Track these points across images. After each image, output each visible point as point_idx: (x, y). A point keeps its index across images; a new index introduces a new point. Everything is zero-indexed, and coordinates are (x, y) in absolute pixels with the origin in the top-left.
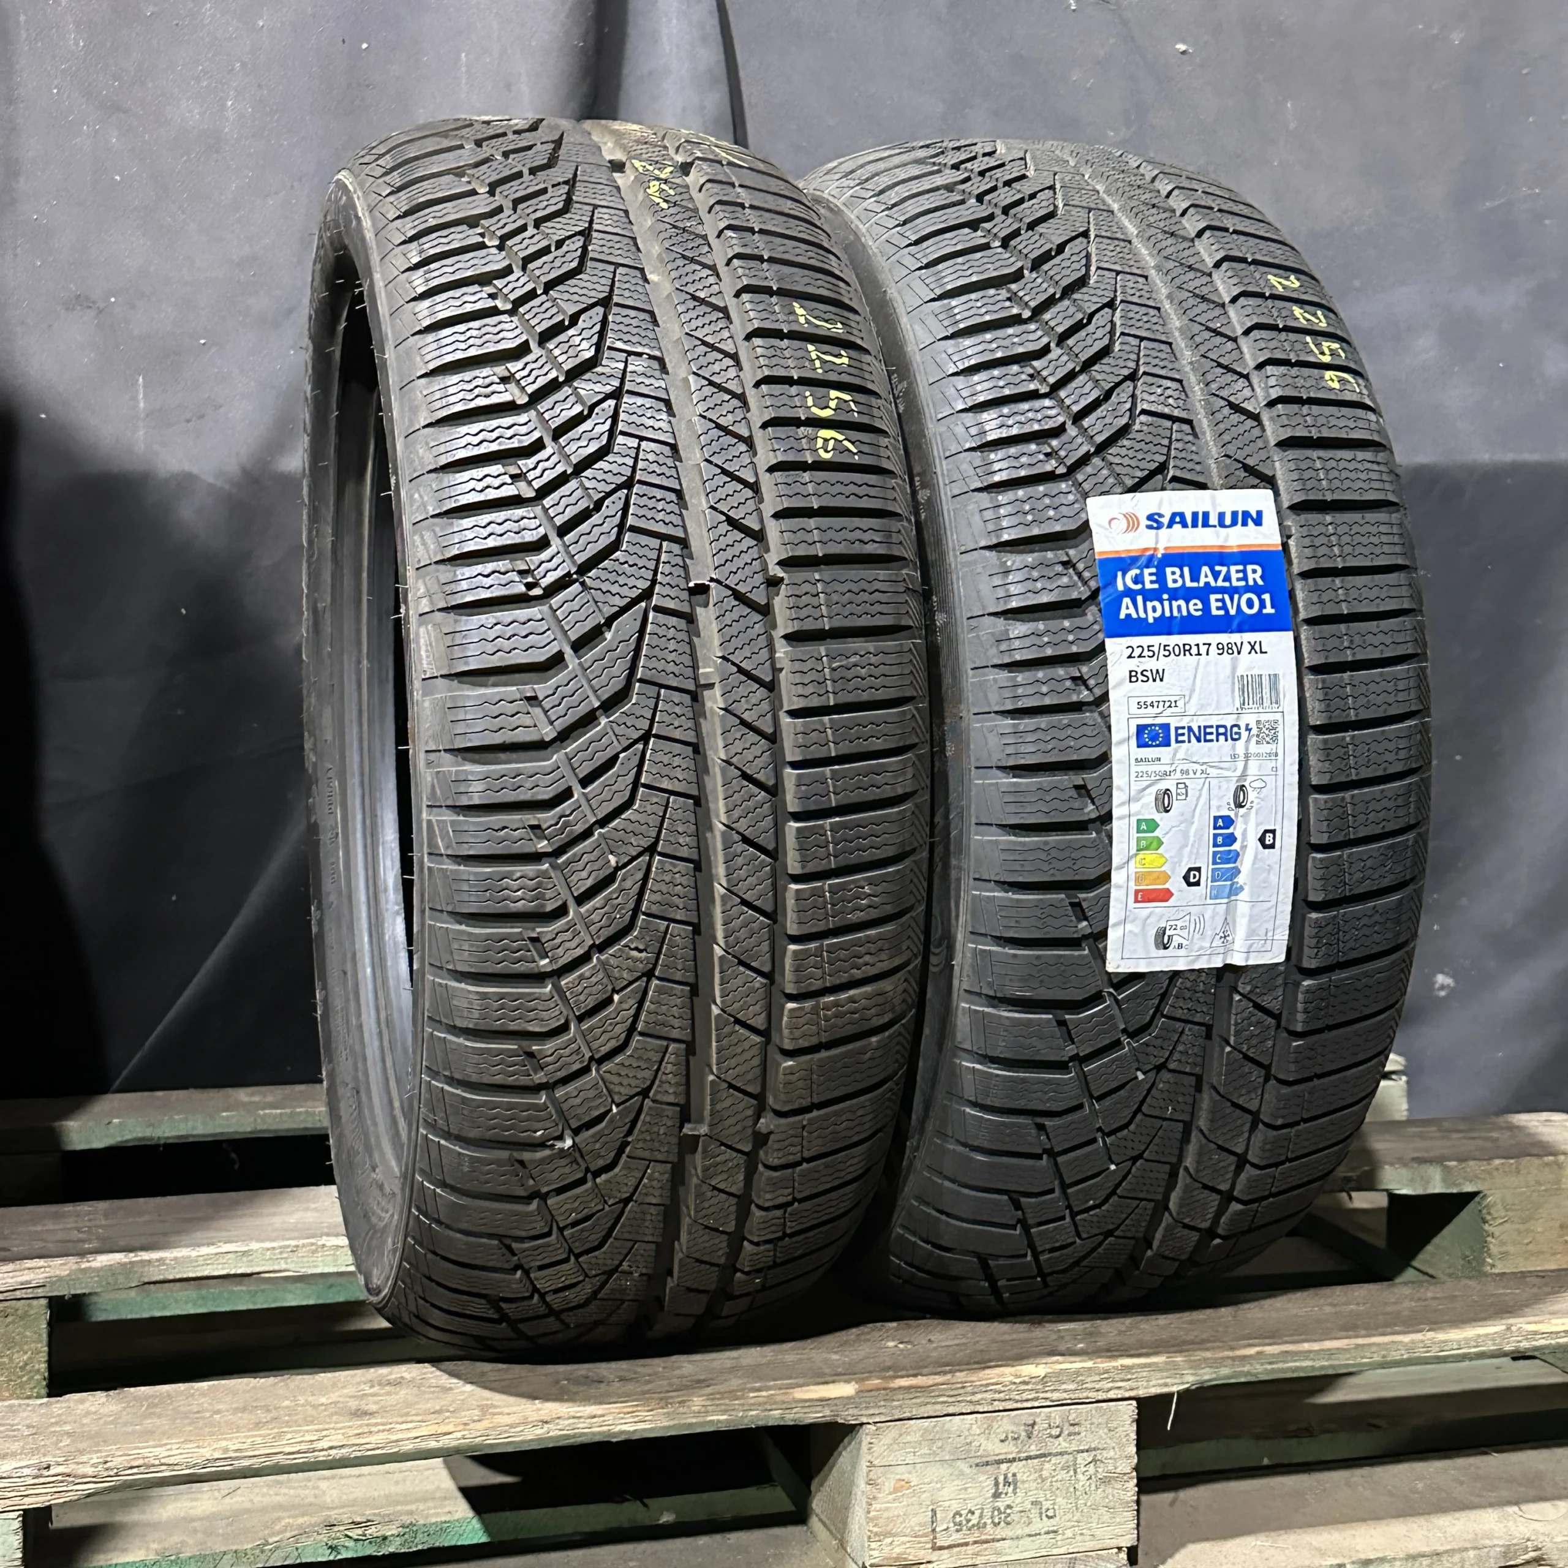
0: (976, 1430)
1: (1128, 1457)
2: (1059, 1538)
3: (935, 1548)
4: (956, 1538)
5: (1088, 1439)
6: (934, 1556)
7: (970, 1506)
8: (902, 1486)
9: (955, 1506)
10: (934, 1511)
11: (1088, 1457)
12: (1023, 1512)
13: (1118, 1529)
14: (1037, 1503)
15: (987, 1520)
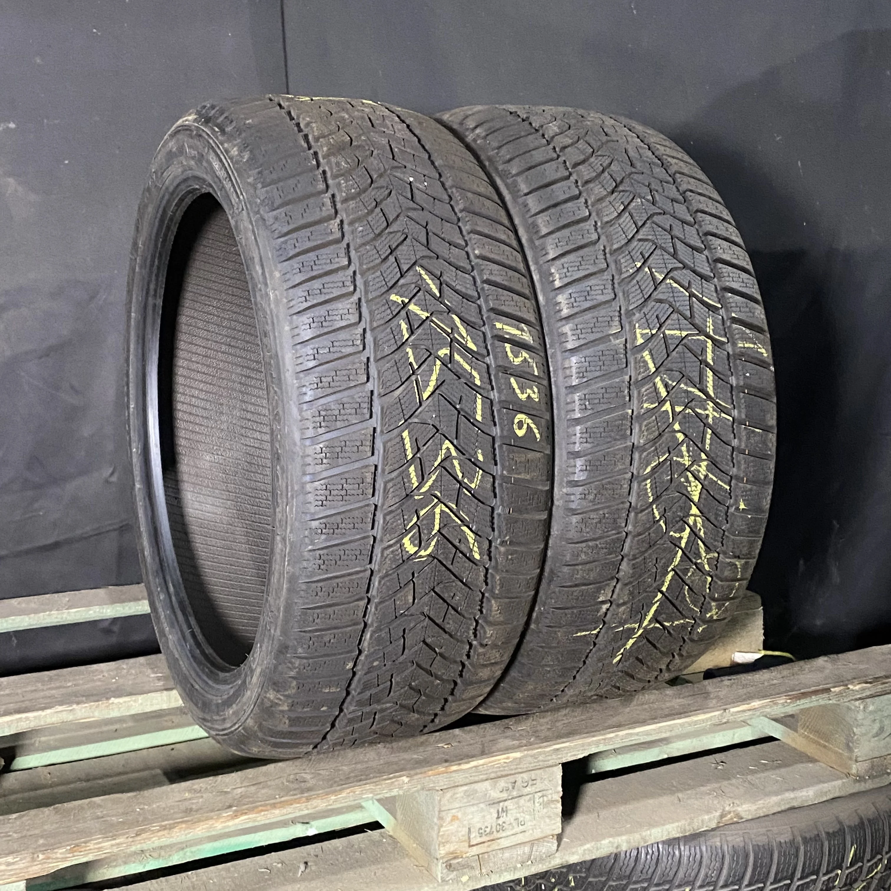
0: (489, 787)
1: (558, 792)
2: (527, 834)
3: (470, 846)
4: (479, 840)
5: (539, 786)
6: (470, 850)
7: (486, 824)
8: (455, 818)
9: (479, 826)
10: (469, 829)
11: (540, 794)
12: (510, 824)
13: (553, 827)
14: (517, 819)
15: (494, 829)
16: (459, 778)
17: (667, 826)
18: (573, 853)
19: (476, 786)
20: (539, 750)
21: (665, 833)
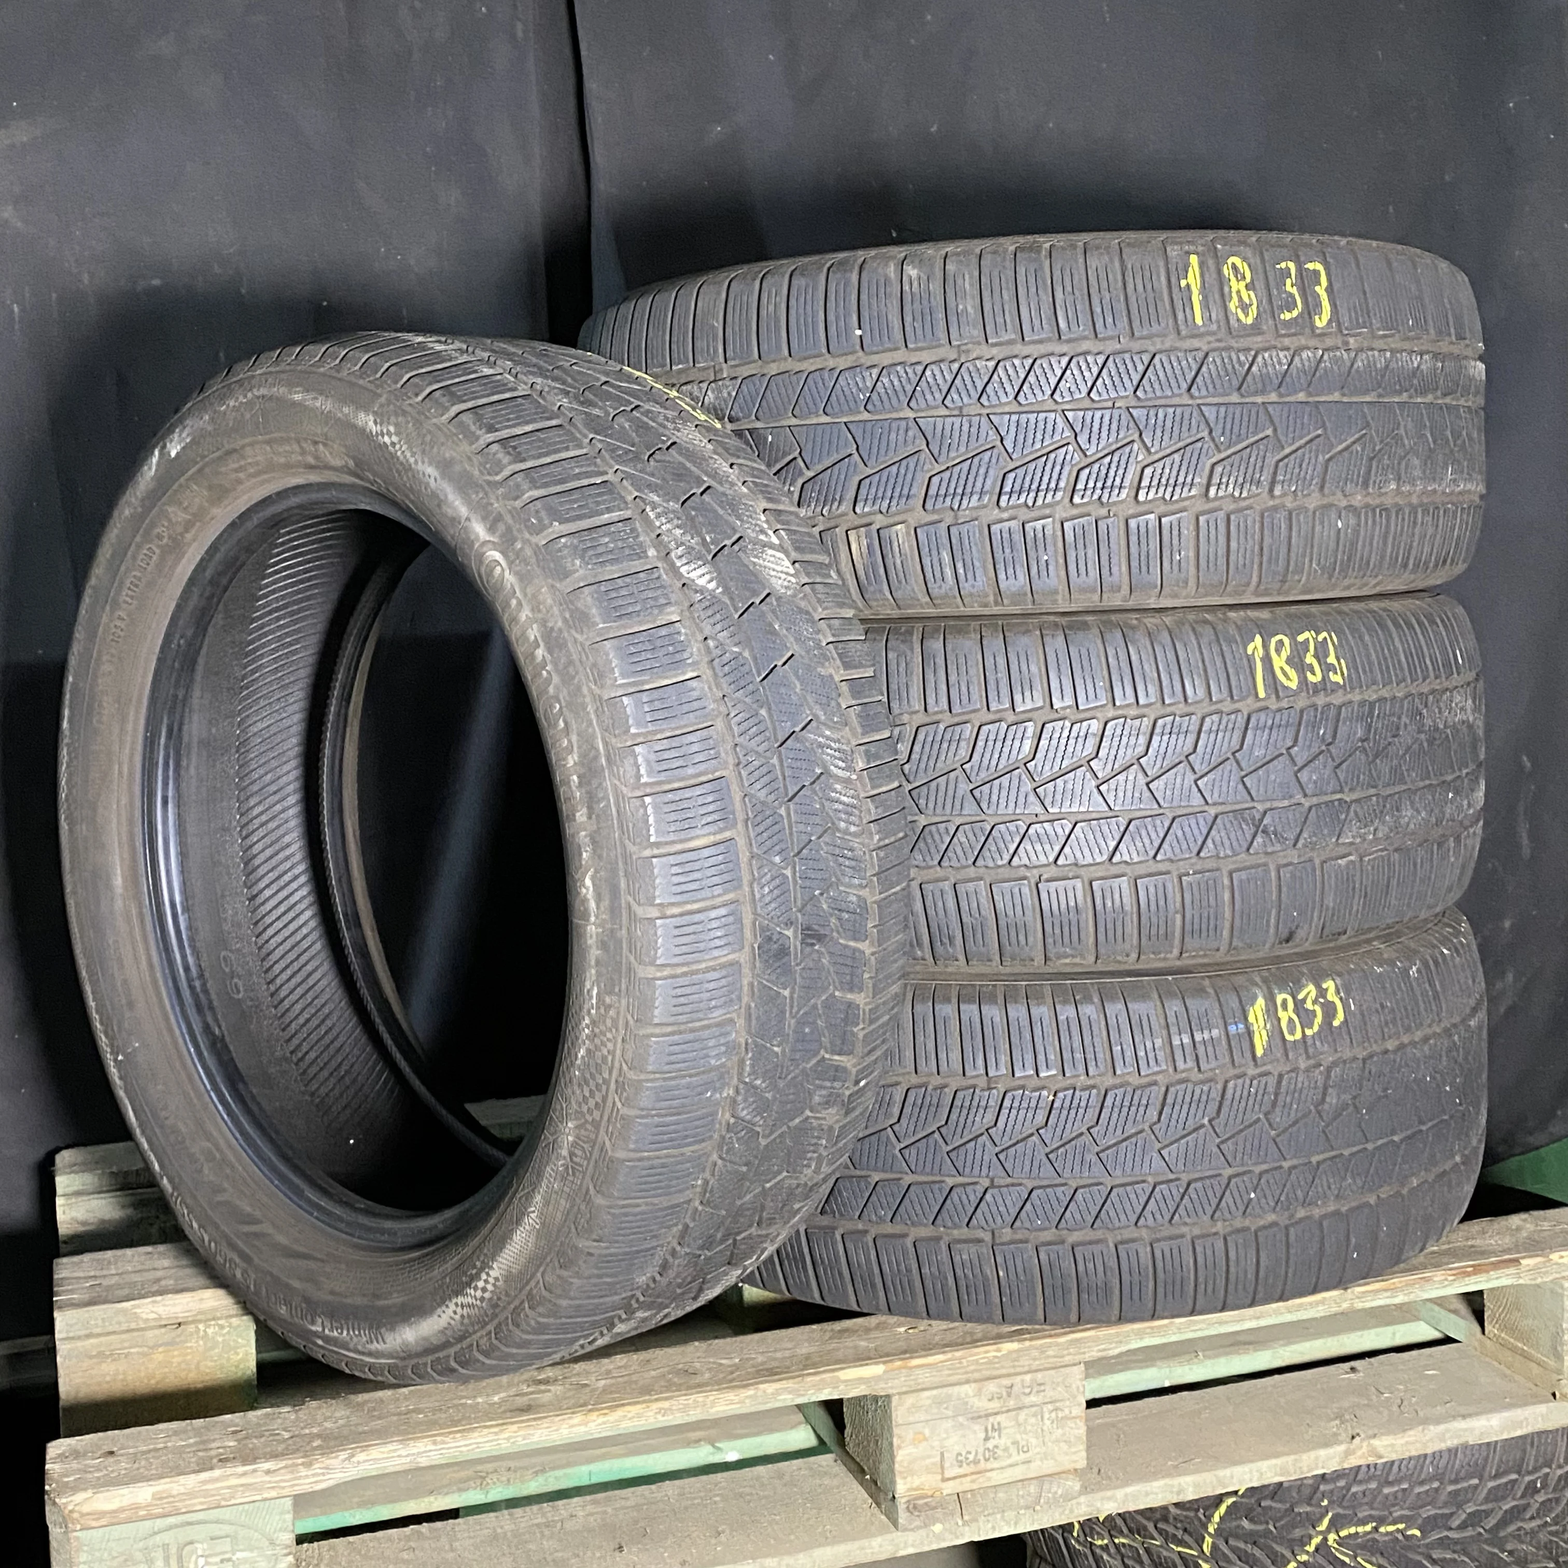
0: (971, 1393)
1: (1080, 1405)
2: (1032, 1465)
3: (944, 1480)
4: (958, 1471)
5: (1050, 1394)
6: (944, 1485)
7: (968, 1448)
8: (920, 1438)
9: (957, 1448)
10: (942, 1454)
11: (1050, 1407)
12: (1006, 1449)
13: (1074, 1457)
14: (1015, 1443)
15: (980, 1457)
16: (924, 1377)
17: (1260, 1464)
18: (1109, 1499)
19: (950, 1390)
20: (1048, 1340)
21: (1256, 1475)
